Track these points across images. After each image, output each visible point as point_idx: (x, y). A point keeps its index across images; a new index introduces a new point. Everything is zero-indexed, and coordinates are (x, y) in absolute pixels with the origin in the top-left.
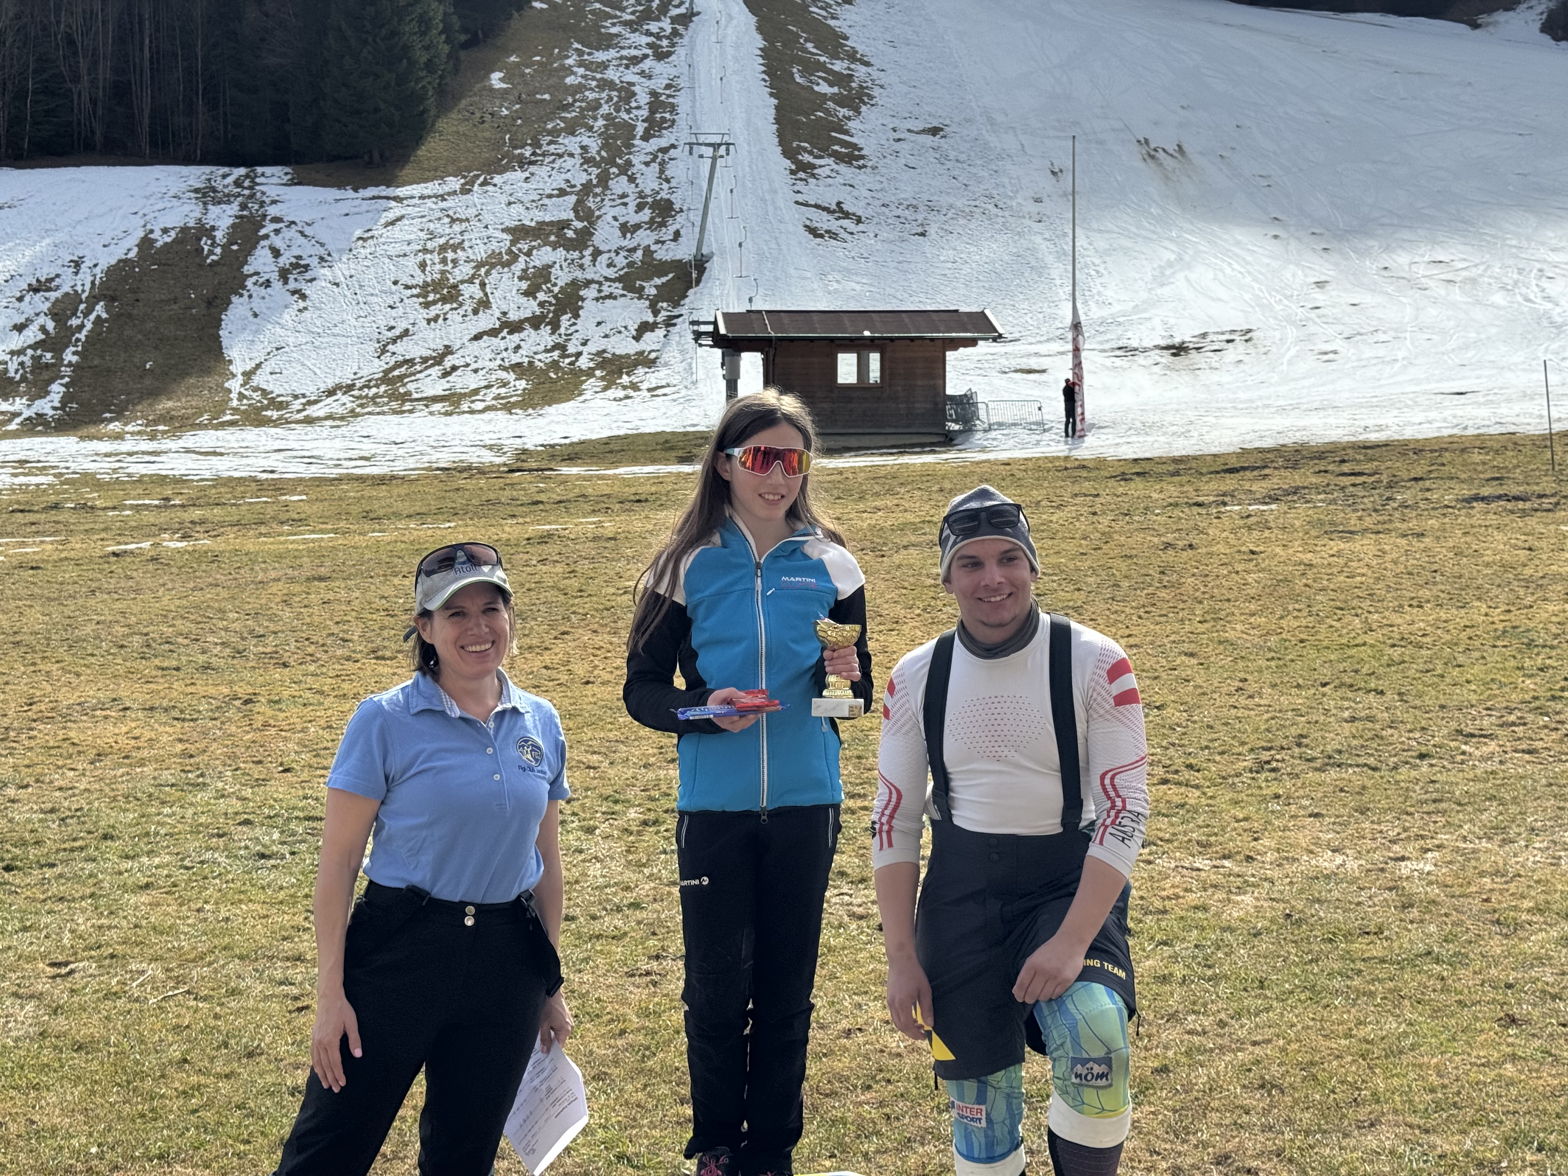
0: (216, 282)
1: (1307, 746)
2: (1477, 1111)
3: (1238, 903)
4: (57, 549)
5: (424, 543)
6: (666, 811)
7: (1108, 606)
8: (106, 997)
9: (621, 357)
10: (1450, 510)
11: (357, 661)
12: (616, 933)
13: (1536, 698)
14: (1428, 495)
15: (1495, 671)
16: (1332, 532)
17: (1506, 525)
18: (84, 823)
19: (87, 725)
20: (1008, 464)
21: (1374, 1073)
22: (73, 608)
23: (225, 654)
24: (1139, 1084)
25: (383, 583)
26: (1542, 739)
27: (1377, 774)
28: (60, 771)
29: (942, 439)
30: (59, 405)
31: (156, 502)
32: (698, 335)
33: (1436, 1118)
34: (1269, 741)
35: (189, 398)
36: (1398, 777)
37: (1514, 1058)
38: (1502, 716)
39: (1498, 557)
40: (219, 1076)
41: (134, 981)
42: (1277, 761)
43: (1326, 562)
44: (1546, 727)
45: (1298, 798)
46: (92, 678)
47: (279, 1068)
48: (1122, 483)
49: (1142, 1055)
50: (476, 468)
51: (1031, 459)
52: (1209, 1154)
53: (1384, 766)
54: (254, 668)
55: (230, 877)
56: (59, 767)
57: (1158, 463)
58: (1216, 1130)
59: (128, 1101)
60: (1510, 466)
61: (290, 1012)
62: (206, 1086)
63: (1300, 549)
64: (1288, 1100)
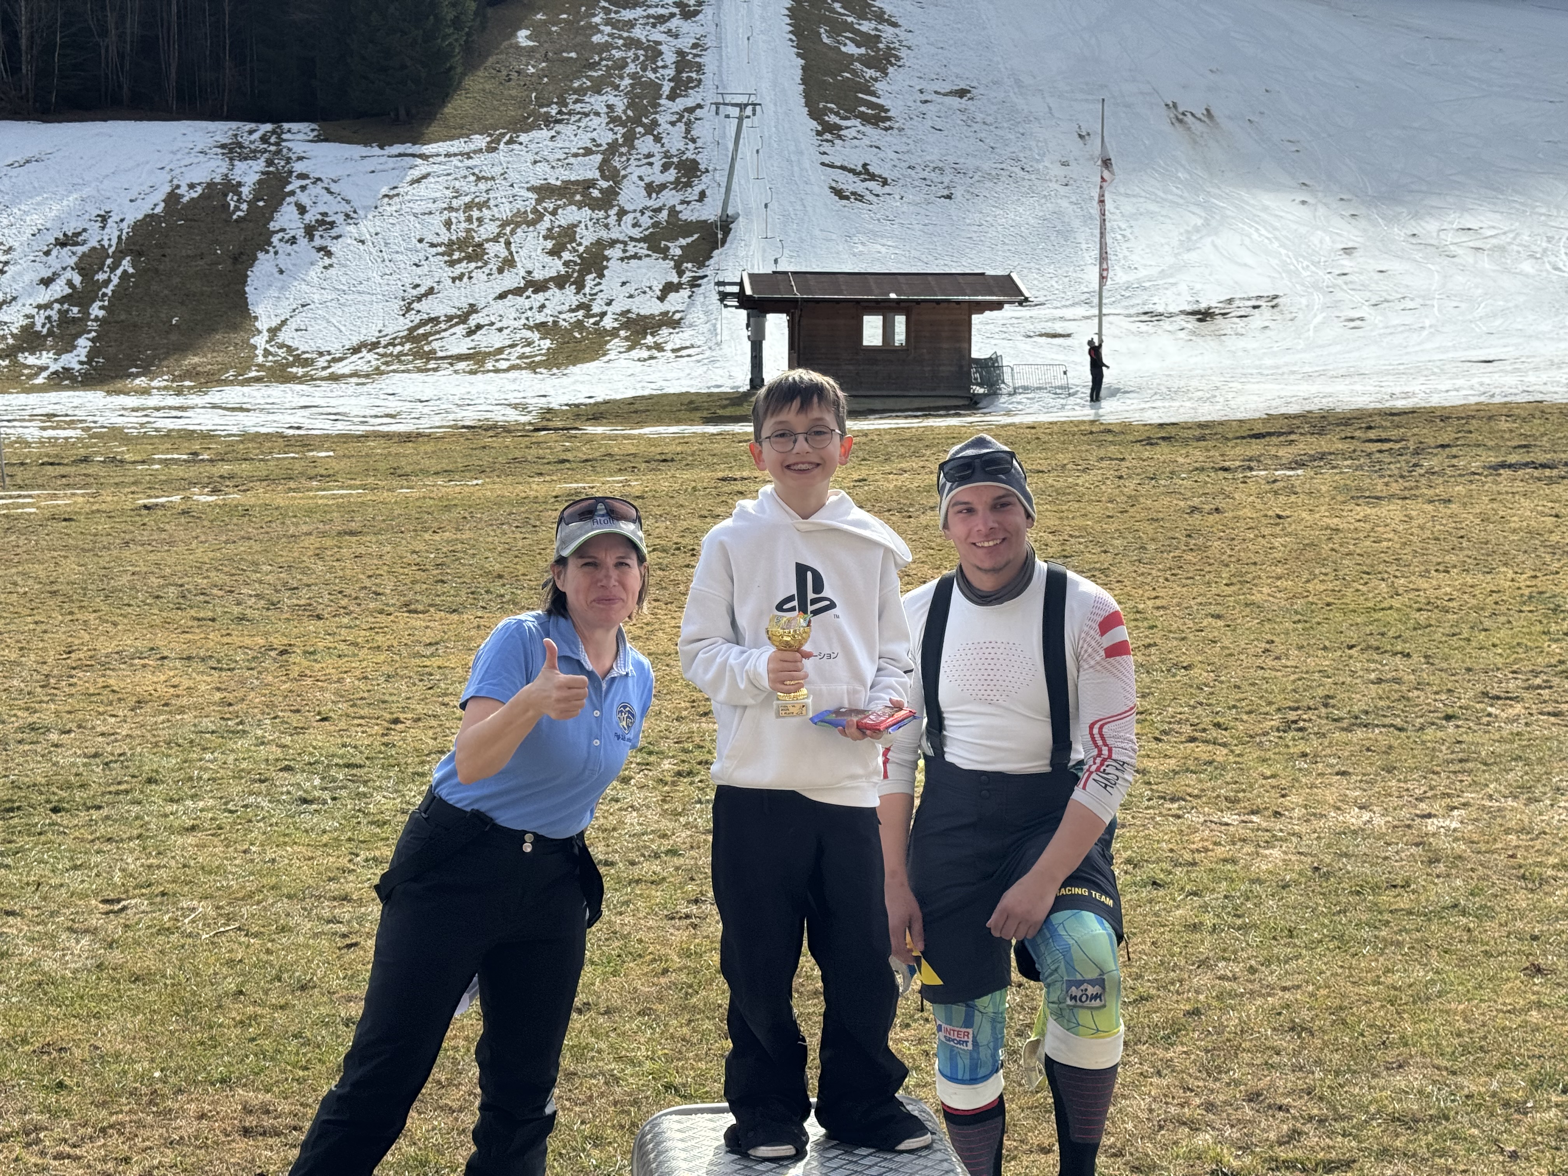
0: (242, 238)
1: (1333, 706)
2: (1503, 1055)
3: (1266, 856)
4: (88, 502)
5: (452, 500)
6: (700, 763)
7: (1135, 568)
8: (159, 933)
9: (646, 317)
10: (1477, 477)
11: (390, 614)
12: (655, 878)
13: (1562, 662)
14: (1455, 461)
15: (1520, 635)
16: (1358, 498)
17: (1533, 492)
18: (127, 767)
19: (125, 673)
20: (1034, 428)
21: (1401, 1018)
22: (107, 559)
23: (259, 606)
24: (1171, 1025)
25: (414, 538)
27: (1403, 735)
28: (102, 718)
29: (966, 403)
30: (85, 359)
31: (185, 457)
32: (723, 296)
33: (1462, 1062)
34: (1296, 702)
35: (215, 354)
36: (1424, 737)
37: (1539, 1005)
38: (1528, 680)
39: (1525, 524)
40: (274, 1007)
41: (185, 918)
42: (1305, 720)
43: (1352, 527)
45: (1325, 756)
46: (129, 627)
47: (332, 1001)
48: (1148, 447)
49: (1175, 998)
50: (501, 427)
51: (1056, 423)
52: (1240, 1092)
53: (1410, 728)
54: (287, 619)
55: (274, 820)
56: (100, 714)
57: (1183, 428)
58: (1248, 1070)
59: (187, 1029)
60: (1538, 434)
61: (340, 949)
62: (262, 1016)
63: (1327, 514)
64: (1318, 1042)
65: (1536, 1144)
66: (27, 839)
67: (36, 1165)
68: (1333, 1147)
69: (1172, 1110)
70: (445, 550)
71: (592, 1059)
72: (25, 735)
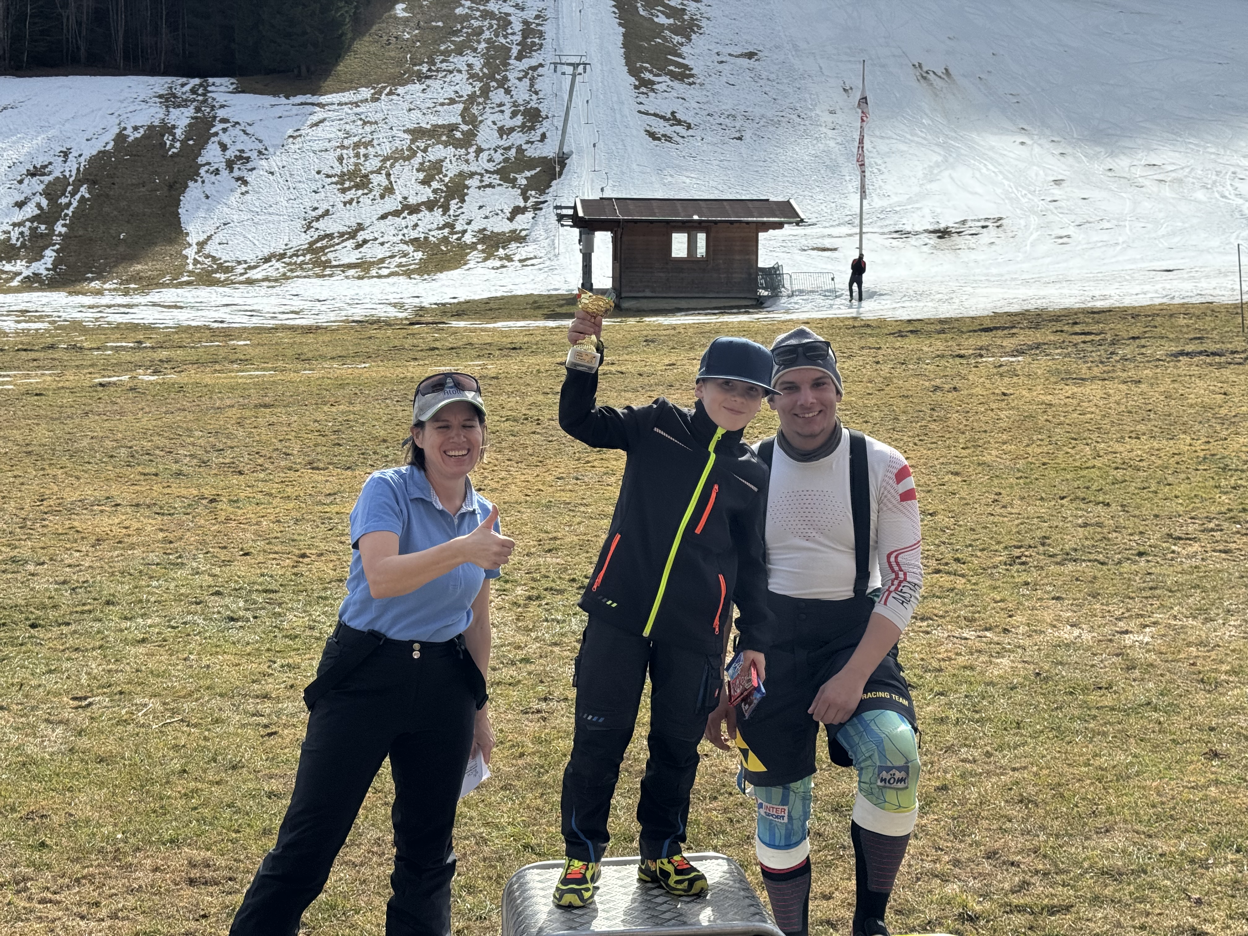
0: (176, 170)
1: (1049, 545)
2: (1189, 822)
3: (997, 664)
4: (55, 380)
5: (345, 379)
6: (546, 590)
7: (890, 435)
8: (118, 724)
9: (498, 234)
10: (1161, 363)
11: (297, 471)
12: (511, 680)
13: (1230, 510)
14: (1143, 350)
15: (1197, 488)
16: (1067, 379)
17: (1206, 375)
18: (89, 592)
19: (87, 517)
21: (1108, 792)
22: (71, 426)
23: (193, 464)
24: (925, 799)
25: (316, 410)
26: (1235, 542)
27: (1105, 568)
28: (69, 552)
29: (754, 303)
30: (51, 267)
31: (131, 345)
32: (560, 218)
33: (1156, 827)
34: (1019, 541)
35: (154, 263)
36: (1122, 570)
37: (1217, 783)
38: (1204, 524)
39: (1199, 400)
40: (211, 783)
41: (139, 711)
42: (1026, 556)
43: (1062, 403)
44: (1238, 532)
45: (1043, 585)
46: (89, 481)
47: (257, 778)
48: (899, 339)
49: (927, 776)
50: (384, 321)
51: (826, 319)
52: (981, 851)
53: (1110, 562)
54: (215, 474)
55: (208, 634)
56: (67, 549)
57: (927, 323)
58: (986, 833)
59: (143, 800)
60: (1209, 328)
61: (262, 736)
62: (202, 790)
63: (1042, 392)
64: (1041, 812)
65: (1216, 893)
66: (11, 648)
67: (25, 908)
68: (1055, 895)
69: (927, 865)
70: (340, 419)
71: (466, 824)
72: (7, 567)
